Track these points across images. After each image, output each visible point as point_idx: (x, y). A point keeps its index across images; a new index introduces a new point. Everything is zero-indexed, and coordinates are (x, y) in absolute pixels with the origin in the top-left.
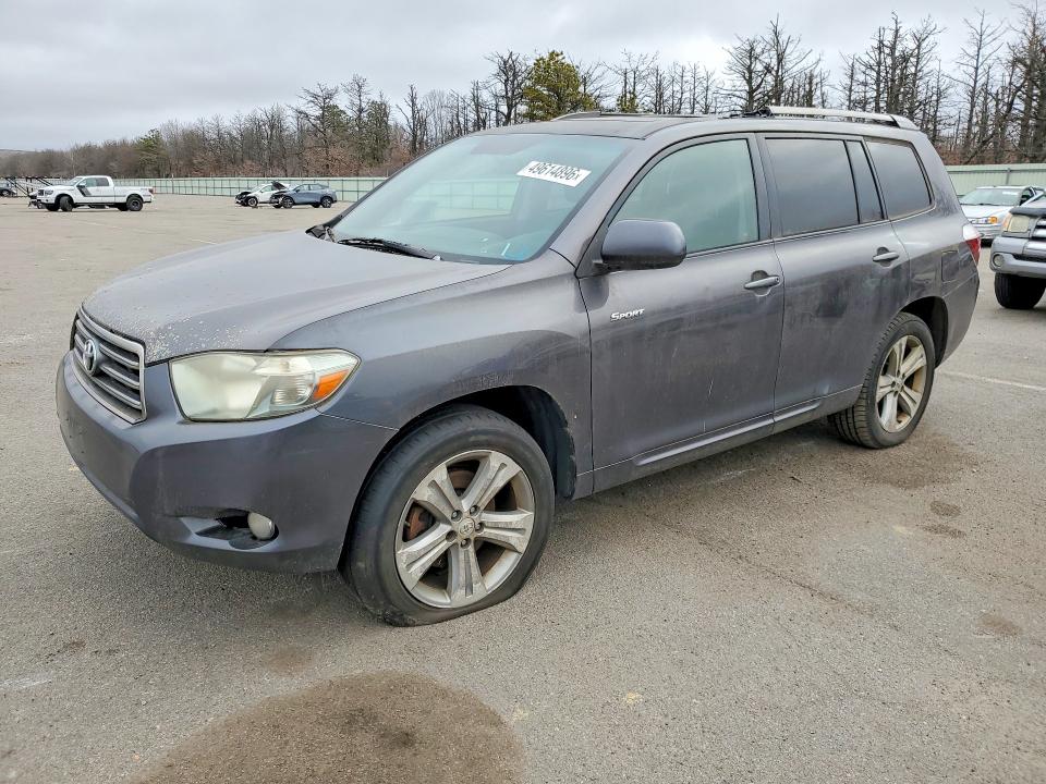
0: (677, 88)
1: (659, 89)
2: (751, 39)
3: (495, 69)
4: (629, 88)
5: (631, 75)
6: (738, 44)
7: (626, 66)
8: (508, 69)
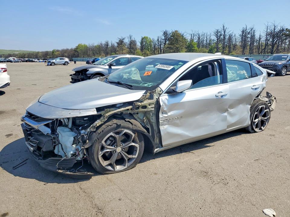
0: (203, 37)
1: (199, 38)
2: (217, 29)
3: (163, 34)
4: (192, 38)
5: (193, 35)
6: (215, 30)
7: (191, 33)
8: (165, 33)
